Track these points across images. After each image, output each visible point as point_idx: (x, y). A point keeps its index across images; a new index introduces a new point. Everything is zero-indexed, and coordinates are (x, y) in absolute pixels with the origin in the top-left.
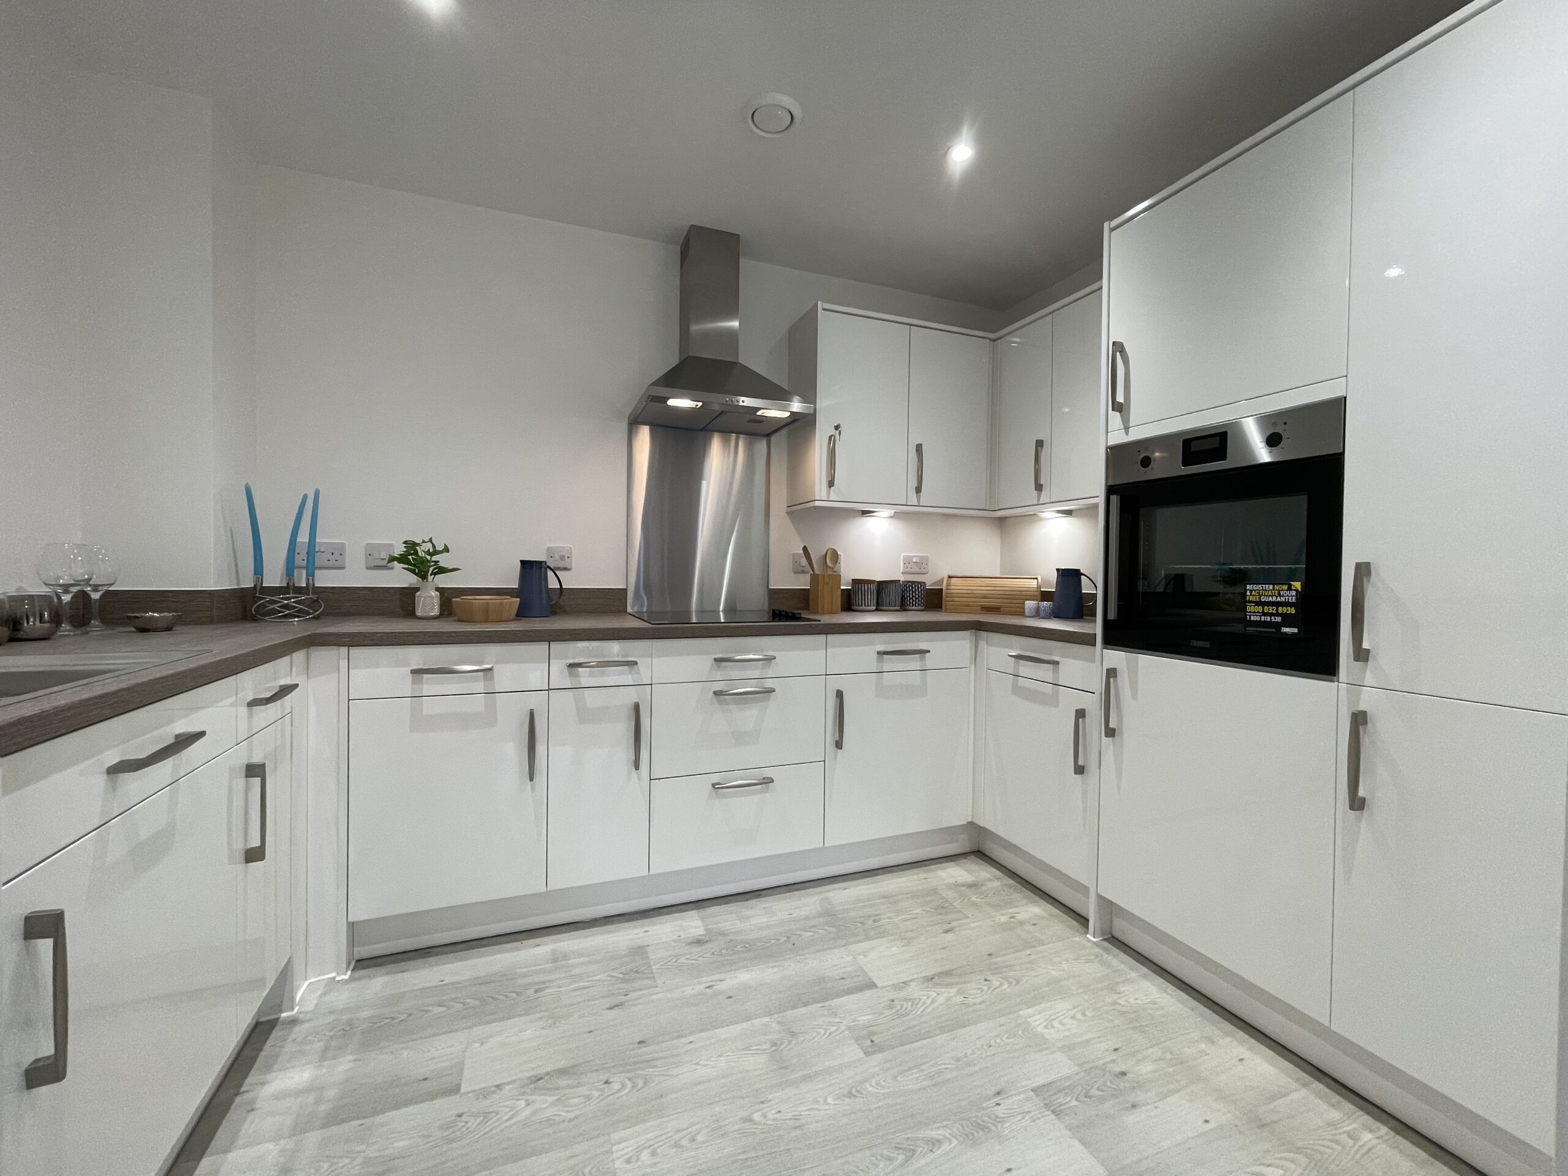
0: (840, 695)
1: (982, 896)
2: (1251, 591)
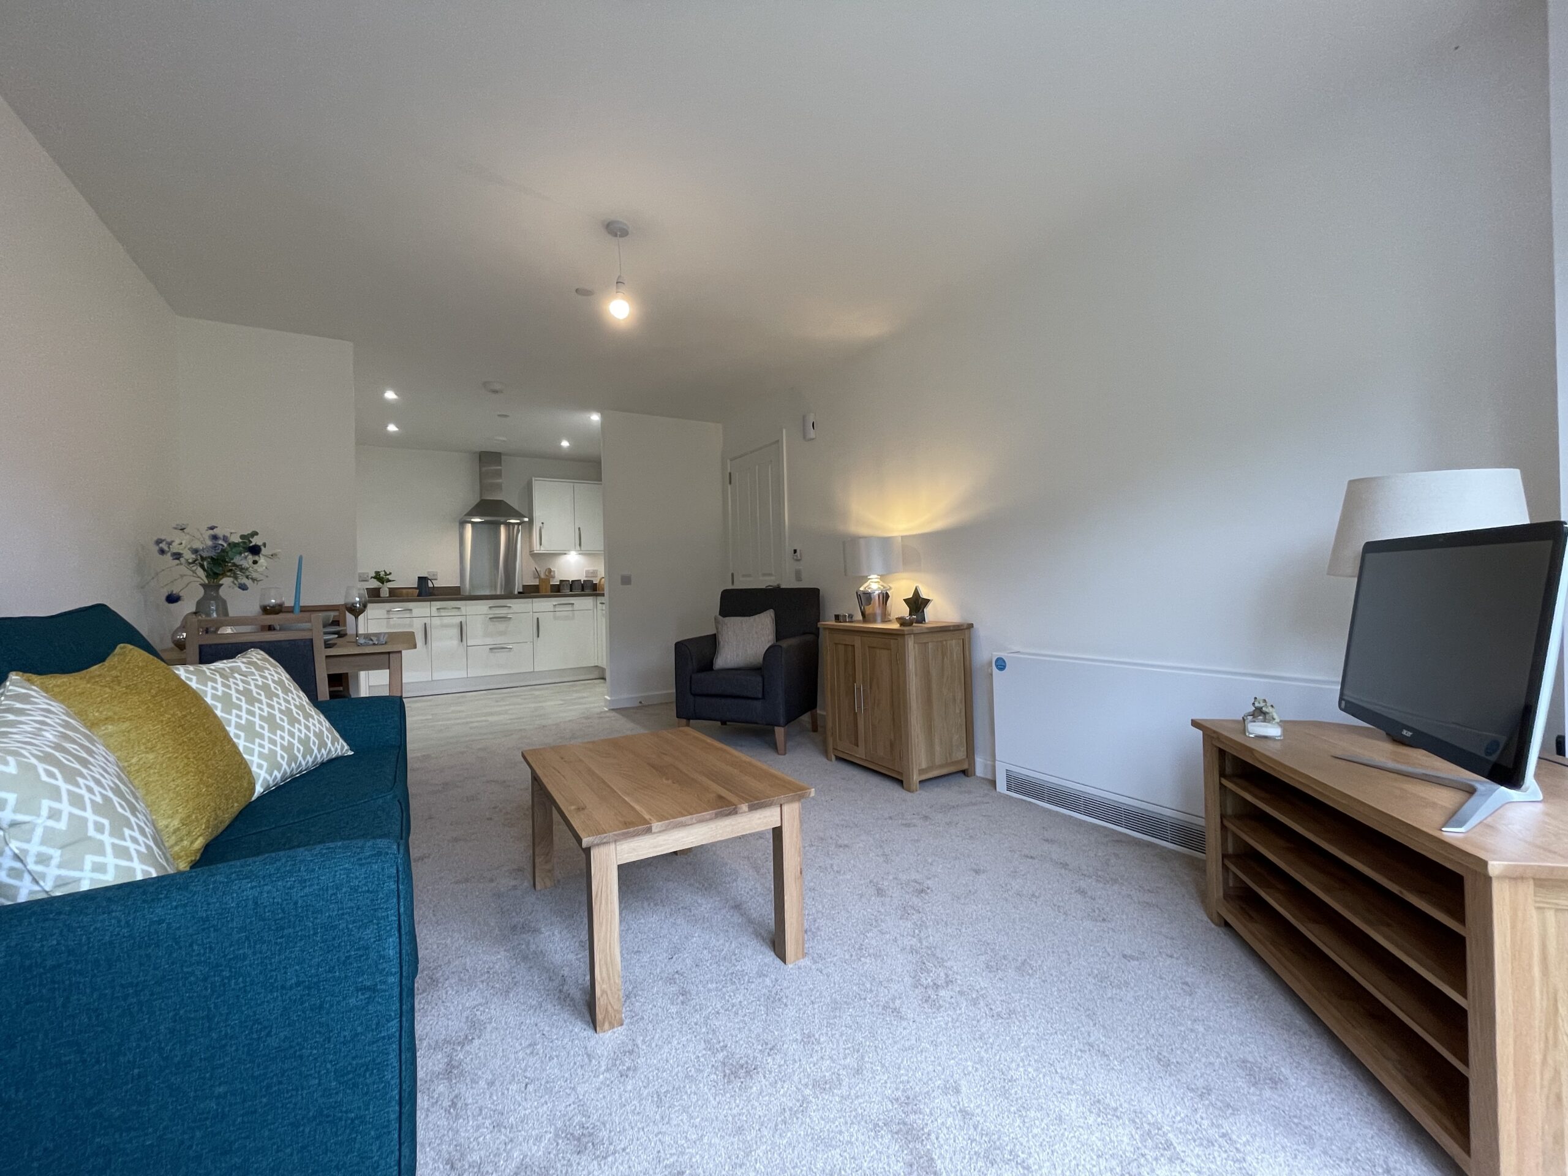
0: (538, 619)
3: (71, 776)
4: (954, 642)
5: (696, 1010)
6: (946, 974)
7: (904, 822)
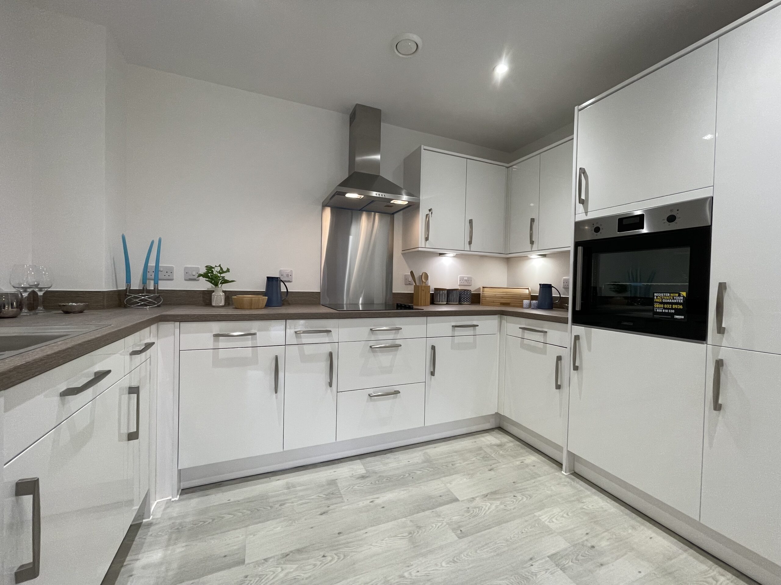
0: (433, 348)
1: (505, 451)
2: (657, 297)
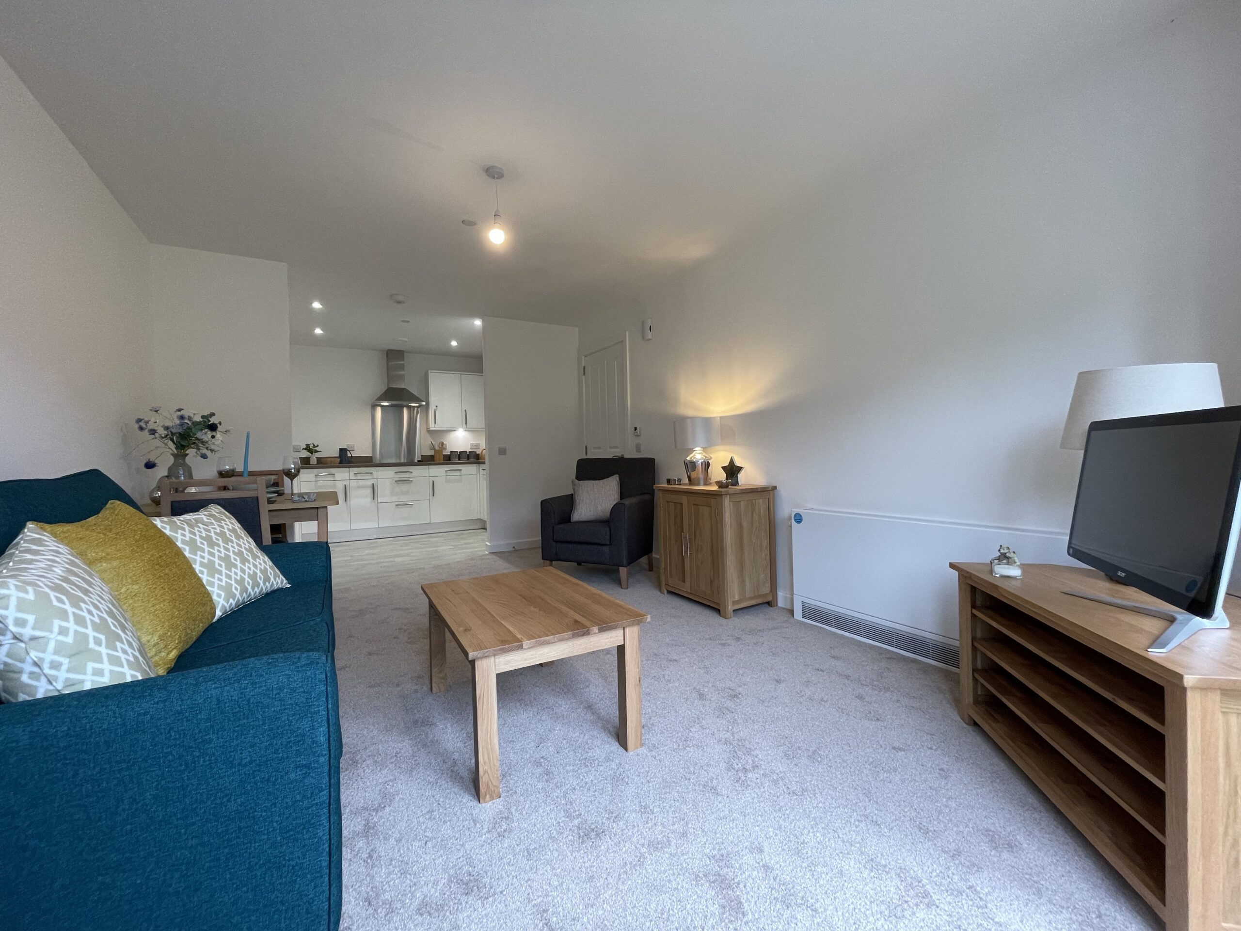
0: (433, 482)
3: (75, 602)
4: (761, 501)
5: (557, 787)
6: (753, 761)
7: (720, 642)
